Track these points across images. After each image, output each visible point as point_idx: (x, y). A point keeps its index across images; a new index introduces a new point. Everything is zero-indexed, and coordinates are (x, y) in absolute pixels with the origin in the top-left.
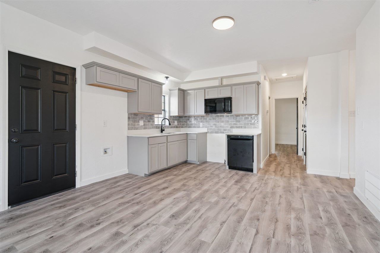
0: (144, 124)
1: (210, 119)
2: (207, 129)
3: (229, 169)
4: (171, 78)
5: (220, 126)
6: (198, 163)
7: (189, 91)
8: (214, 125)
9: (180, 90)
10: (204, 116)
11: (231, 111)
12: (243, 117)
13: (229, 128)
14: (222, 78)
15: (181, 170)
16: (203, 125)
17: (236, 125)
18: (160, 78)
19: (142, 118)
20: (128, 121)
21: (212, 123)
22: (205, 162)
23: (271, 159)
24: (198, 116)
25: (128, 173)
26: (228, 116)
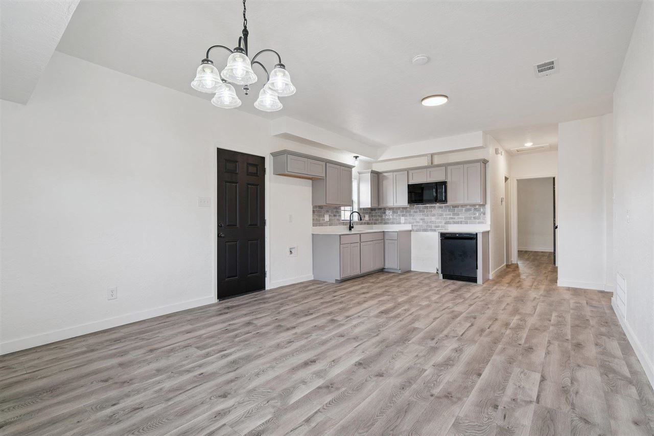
0: (330, 219)
1: (415, 212)
2: (411, 225)
3: (443, 278)
4: (361, 157)
5: (430, 222)
6: (400, 272)
7: (385, 174)
8: (421, 219)
9: (373, 172)
10: (407, 208)
11: (445, 201)
12: (464, 209)
13: (443, 224)
14: (432, 155)
15: (378, 278)
16: (406, 220)
17: (454, 220)
18: (347, 159)
19: (327, 211)
20: (313, 215)
21: (418, 217)
22: (409, 271)
23: (509, 270)
24: (398, 208)
25: (313, 279)
26: (441, 207)
